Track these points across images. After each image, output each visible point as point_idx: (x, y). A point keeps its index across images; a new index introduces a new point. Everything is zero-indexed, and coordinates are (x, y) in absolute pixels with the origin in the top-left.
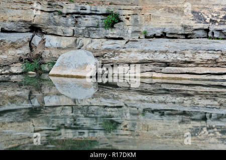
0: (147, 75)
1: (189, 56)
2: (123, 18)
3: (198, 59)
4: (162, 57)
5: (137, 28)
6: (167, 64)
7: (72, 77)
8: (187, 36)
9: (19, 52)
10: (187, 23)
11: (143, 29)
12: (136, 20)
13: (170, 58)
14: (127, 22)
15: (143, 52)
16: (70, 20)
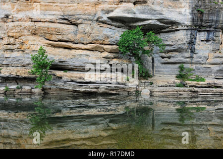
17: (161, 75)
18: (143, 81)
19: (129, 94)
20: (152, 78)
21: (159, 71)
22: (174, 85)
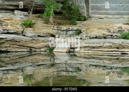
0: (87, 51)
1: (101, 44)
2: (82, 31)
3: (104, 46)
4: (92, 45)
5: (87, 35)
6: (94, 48)
7: (60, 52)
8: (105, 38)
9: (45, 44)
10: (104, 33)
11: (89, 35)
12: (87, 32)
13: (95, 45)
14: (84, 33)
15: (86, 43)
16: (64, 32)
17: (102, 16)
18: (64, 28)
19: (31, 51)
20: (85, 22)
21: (98, 9)
22: (119, 35)
